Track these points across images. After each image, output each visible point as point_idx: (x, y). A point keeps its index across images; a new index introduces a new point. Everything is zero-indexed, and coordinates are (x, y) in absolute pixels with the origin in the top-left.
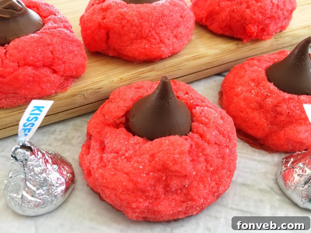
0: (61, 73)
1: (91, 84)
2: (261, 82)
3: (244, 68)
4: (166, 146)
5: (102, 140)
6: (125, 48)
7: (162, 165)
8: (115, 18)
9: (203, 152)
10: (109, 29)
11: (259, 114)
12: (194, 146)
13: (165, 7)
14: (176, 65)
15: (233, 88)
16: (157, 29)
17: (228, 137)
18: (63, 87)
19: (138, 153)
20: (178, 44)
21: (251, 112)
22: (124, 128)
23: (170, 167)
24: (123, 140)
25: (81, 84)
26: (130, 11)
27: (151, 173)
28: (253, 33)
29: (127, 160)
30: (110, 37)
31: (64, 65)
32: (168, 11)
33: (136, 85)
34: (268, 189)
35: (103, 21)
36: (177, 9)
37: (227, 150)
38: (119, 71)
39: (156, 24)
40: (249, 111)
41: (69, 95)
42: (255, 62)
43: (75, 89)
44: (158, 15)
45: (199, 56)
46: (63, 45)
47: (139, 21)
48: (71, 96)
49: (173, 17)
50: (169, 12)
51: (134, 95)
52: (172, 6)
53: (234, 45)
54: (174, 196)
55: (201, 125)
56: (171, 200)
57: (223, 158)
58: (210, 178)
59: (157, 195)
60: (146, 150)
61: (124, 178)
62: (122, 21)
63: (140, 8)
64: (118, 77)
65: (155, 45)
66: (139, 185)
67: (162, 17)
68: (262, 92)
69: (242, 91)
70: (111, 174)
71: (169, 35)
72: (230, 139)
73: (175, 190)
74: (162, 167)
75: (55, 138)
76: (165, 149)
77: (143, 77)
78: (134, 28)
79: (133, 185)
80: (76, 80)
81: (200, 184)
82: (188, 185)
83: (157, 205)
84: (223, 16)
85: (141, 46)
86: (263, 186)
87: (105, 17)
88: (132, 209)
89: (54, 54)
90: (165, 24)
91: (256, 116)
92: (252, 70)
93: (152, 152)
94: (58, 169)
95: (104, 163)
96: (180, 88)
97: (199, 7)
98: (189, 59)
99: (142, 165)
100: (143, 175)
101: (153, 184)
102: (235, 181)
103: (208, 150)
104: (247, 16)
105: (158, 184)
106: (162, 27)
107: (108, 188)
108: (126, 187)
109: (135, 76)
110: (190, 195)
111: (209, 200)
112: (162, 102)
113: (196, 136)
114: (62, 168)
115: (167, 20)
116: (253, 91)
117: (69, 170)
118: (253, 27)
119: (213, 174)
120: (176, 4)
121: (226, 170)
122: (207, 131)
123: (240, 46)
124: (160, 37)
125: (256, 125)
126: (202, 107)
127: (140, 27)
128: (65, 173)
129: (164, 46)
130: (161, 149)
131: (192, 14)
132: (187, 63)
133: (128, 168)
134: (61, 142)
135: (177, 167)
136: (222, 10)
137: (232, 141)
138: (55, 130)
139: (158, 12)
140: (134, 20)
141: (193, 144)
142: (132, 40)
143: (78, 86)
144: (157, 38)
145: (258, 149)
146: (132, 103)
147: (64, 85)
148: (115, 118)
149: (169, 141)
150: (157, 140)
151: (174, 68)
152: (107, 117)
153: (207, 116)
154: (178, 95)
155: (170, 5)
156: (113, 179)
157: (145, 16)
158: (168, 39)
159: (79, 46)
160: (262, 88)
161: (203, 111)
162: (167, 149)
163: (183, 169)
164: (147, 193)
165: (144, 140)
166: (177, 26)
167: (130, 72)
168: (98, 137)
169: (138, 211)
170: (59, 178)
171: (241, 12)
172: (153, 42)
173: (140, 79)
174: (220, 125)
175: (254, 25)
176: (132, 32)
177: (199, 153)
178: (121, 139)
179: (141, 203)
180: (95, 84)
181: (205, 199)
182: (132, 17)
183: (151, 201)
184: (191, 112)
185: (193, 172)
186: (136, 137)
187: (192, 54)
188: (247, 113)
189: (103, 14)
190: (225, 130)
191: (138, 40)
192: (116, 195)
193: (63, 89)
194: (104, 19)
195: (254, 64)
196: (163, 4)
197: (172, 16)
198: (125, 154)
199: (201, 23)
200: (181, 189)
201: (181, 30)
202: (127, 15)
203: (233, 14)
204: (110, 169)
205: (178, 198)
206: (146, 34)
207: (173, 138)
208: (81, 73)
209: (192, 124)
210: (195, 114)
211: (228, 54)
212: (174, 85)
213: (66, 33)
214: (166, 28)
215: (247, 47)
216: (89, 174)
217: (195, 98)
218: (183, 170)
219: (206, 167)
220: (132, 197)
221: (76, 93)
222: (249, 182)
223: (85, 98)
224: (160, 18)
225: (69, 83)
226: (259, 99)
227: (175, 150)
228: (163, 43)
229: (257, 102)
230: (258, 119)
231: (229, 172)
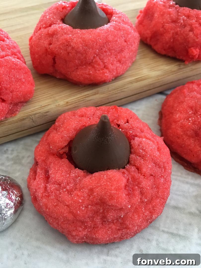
0: (9, 101)
1: (38, 108)
2: (199, 110)
3: (184, 93)
4: (104, 182)
5: (46, 168)
6: (71, 73)
7: (100, 200)
8: (60, 44)
9: (139, 185)
10: (56, 54)
11: (195, 142)
12: (130, 180)
13: (109, 32)
14: (120, 88)
15: (172, 113)
16: (101, 55)
17: (163, 167)
18: (12, 112)
19: (78, 186)
20: (121, 68)
21: (187, 139)
22: (67, 159)
23: (107, 202)
24: (65, 172)
25: (29, 109)
26: (74, 38)
27: (90, 207)
28: (195, 56)
29: (68, 193)
30: (56, 62)
31: (12, 94)
32: (112, 36)
33: (80, 113)
34: (197, 212)
35: (49, 46)
36: (122, 33)
37: (162, 180)
38: (65, 95)
39: (101, 50)
40: (185, 138)
41: (19, 119)
42: (195, 87)
43: (24, 114)
44: (102, 42)
45: (141, 78)
46: (10, 74)
47: (84, 48)
48: (21, 120)
49: (117, 43)
50: (113, 38)
51: (77, 125)
52: (117, 30)
53: (176, 67)
54: (111, 225)
55: (138, 157)
56: (108, 228)
57: (158, 188)
58: (145, 208)
59: (95, 224)
60: (86, 184)
61: (65, 209)
62: (67, 48)
63: (85, 35)
64: (65, 101)
65: (99, 70)
66: (78, 217)
67: (106, 43)
68: (199, 120)
69: (180, 118)
70: (53, 205)
71: (113, 60)
72: (165, 169)
73: (112, 220)
74: (100, 201)
75: (8, 157)
76: (103, 184)
77: (87, 100)
78: (79, 55)
79: (73, 217)
80: (25, 104)
81: (135, 214)
82: (124, 216)
83: (95, 234)
84: (167, 38)
85: (86, 72)
86: (193, 210)
87: (51, 43)
88: (73, 236)
89: (1, 84)
90: (109, 50)
91: (192, 143)
92: (191, 96)
93: (91, 187)
94: (7, 194)
95: (48, 192)
96: (121, 115)
97: (144, 26)
98: (131, 81)
99: (81, 199)
100: (83, 208)
101: (91, 216)
102: (168, 204)
103: (144, 183)
104: (190, 39)
105: (96, 216)
106: (106, 53)
107: (51, 217)
108: (67, 218)
109: (81, 99)
110: (125, 224)
111: (142, 227)
112: (102, 140)
113: (133, 169)
114: (11, 193)
115: (111, 45)
116: (190, 119)
117: (18, 194)
118: (195, 50)
119: (148, 204)
120: (121, 28)
121: (160, 198)
122: (144, 164)
123: (182, 67)
124: (104, 63)
125: (191, 151)
126: (141, 138)
127: (84, 54)
128: (13, 197)
129: (108, 72)
130: (99, 185)
131: (136, 35)
132: (130, 85)
133: (69, 200)
134: (12, 162)
135: (113, 202)
136: (166, 32)
137: (167, 170)
138: (7, 150)
139: (102, 39)
140: (78, 48)
141: (130, 178)
142: (77, 66)
143: (27, 111)
144: (101, 63)
145: (191, 171)
146: (75, 133)
147: (14, 110)
148: (59, 148)
149: (107, 176)
150: (96, 174)
151: (117, 91)
152: (51, 147)
153: (144, 148)
154: (119, 123)
155: (115, 29)
156: (55, 209)
157: (89, 43)
158: (112, 65)
159: (26, 73)
160: (199, 116)
161: (141, 143)
162: (105, 185)
163: (119, 203)
164: (85, 224)
165: (84, 172)
166: (122, 51)
167: (75, 95)
168: (44, 166)
169: (78, 238)
170: (9, 203)
171: (185, 35)
172: (97, 68)
173: (85, 102)
174: (156, 157)
175: (196, 48)
176: (77, 58)
177: (135, 187)
178: (63, 171)
179: (80, 231)
180: (42, 109)
181: (139, 226)
182: (77, 45)
183: (89, 230)
184: (130, 143)
185: (128, 205)
186: (77, 170)
187: (135, 77)
188: (183, 139)
189: (49, 39)
190: (161, 161)
191: (83, 66)
192: (58, 224)
193: (12, 113)
194: (50, 44)
195: (194, 89)
196: (107, 30)
197: (117, 41)
198: (66, 187)
199: (145, 42)
200: (117, 219)
201: (125, 55)
202: (72, 41)
203: (177, 36)
204: (53, 199)
205: (114, 227)
206: (90, 61)
207: (111, 173)
208: (29, 98)
209: (130, 155)
210: (133, 145)
211: (170, 75)
212: (116, 112)
213: (14, 61)
214: (110, 54)
215: (189, 68)
216: (35, 199)
217: (134, 128)
218: (119, 205)
219: (141, 199)
220: (72, 226)
221: (24, 118)
222: (180, 205)
223: (33, 122)
224: (104, 44)
225: (18, 108)
226: (195, 127)
227: (112, 186)
228: (107, 68)
229: (193, 130)
230: (193, 146)
231: (162, 200)
